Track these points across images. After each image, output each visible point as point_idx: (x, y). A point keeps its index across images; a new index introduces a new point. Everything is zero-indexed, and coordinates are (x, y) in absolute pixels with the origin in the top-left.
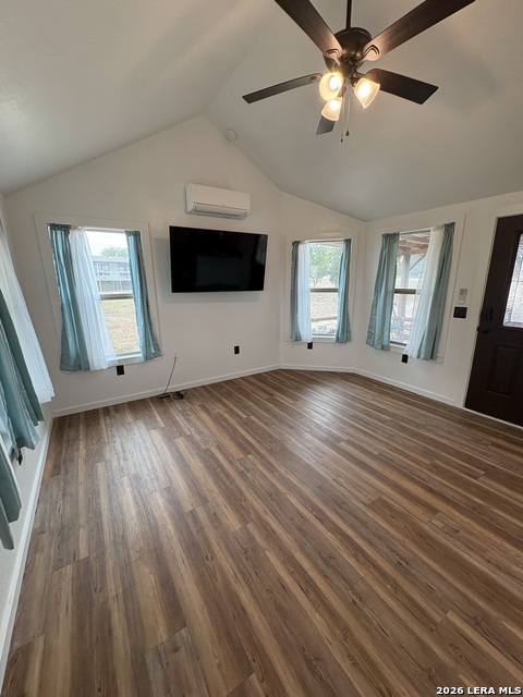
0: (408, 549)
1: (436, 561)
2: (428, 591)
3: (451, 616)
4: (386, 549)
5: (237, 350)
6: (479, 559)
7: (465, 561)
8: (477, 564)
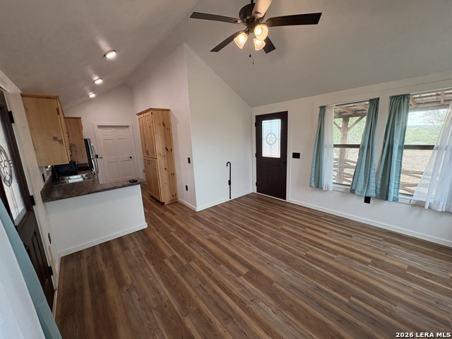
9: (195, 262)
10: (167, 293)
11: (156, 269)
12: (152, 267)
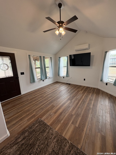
0: (45, 109)
1: (43, 112)
2: (38, 111)
3: (35, 113)
4: (44, 107)
5: (84, 80)
6: (45, 118)
7: (44, 116)
8: (44, 117)
9: (72, 113)
10: (90, 115)
11: (84, 127)
12: (85, 130)
